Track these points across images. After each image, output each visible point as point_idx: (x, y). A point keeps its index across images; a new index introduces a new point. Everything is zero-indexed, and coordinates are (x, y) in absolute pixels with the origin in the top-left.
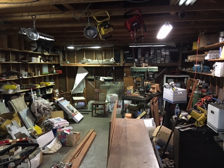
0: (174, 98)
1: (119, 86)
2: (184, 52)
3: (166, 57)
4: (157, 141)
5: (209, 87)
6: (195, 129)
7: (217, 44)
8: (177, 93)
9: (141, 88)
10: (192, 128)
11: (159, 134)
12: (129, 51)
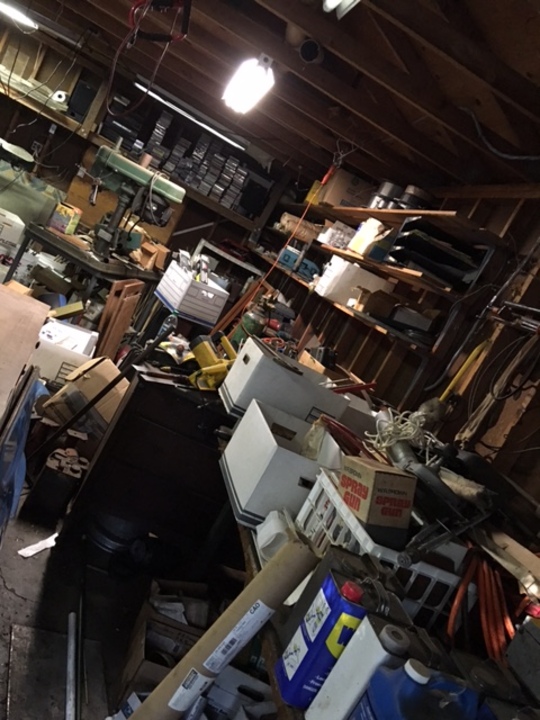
0: (184, 299)
1: (45, 200)
2: (285, 200)
3: (232, 188)
4: (69, 394)
5: (292, 321)
6: (185, 390)
7: (361, 209)
8: (199, 289)
9: (106, 230)
10: (176, 385)
11: (85, 376)
12: (129, 102)
